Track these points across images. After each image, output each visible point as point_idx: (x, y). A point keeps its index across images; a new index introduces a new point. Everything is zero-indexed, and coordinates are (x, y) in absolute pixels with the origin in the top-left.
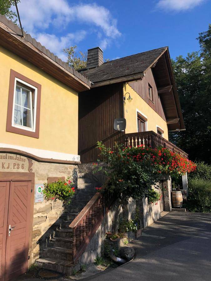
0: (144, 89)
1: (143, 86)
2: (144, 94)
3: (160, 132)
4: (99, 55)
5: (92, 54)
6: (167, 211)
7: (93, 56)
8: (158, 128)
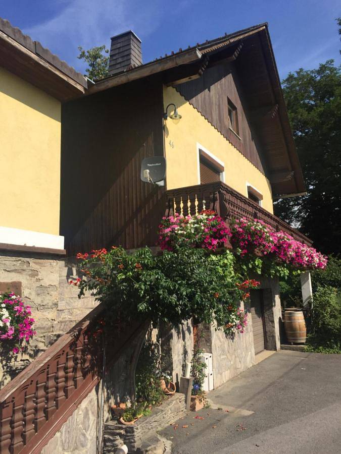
0: (217, 107)
1: (214, 100)
2: (215, 116)
3: (254, 196)
4: (132, 47)
5: (119, 45)
6: (271, 350)
7: (121, 50)
8: (249, 188)
